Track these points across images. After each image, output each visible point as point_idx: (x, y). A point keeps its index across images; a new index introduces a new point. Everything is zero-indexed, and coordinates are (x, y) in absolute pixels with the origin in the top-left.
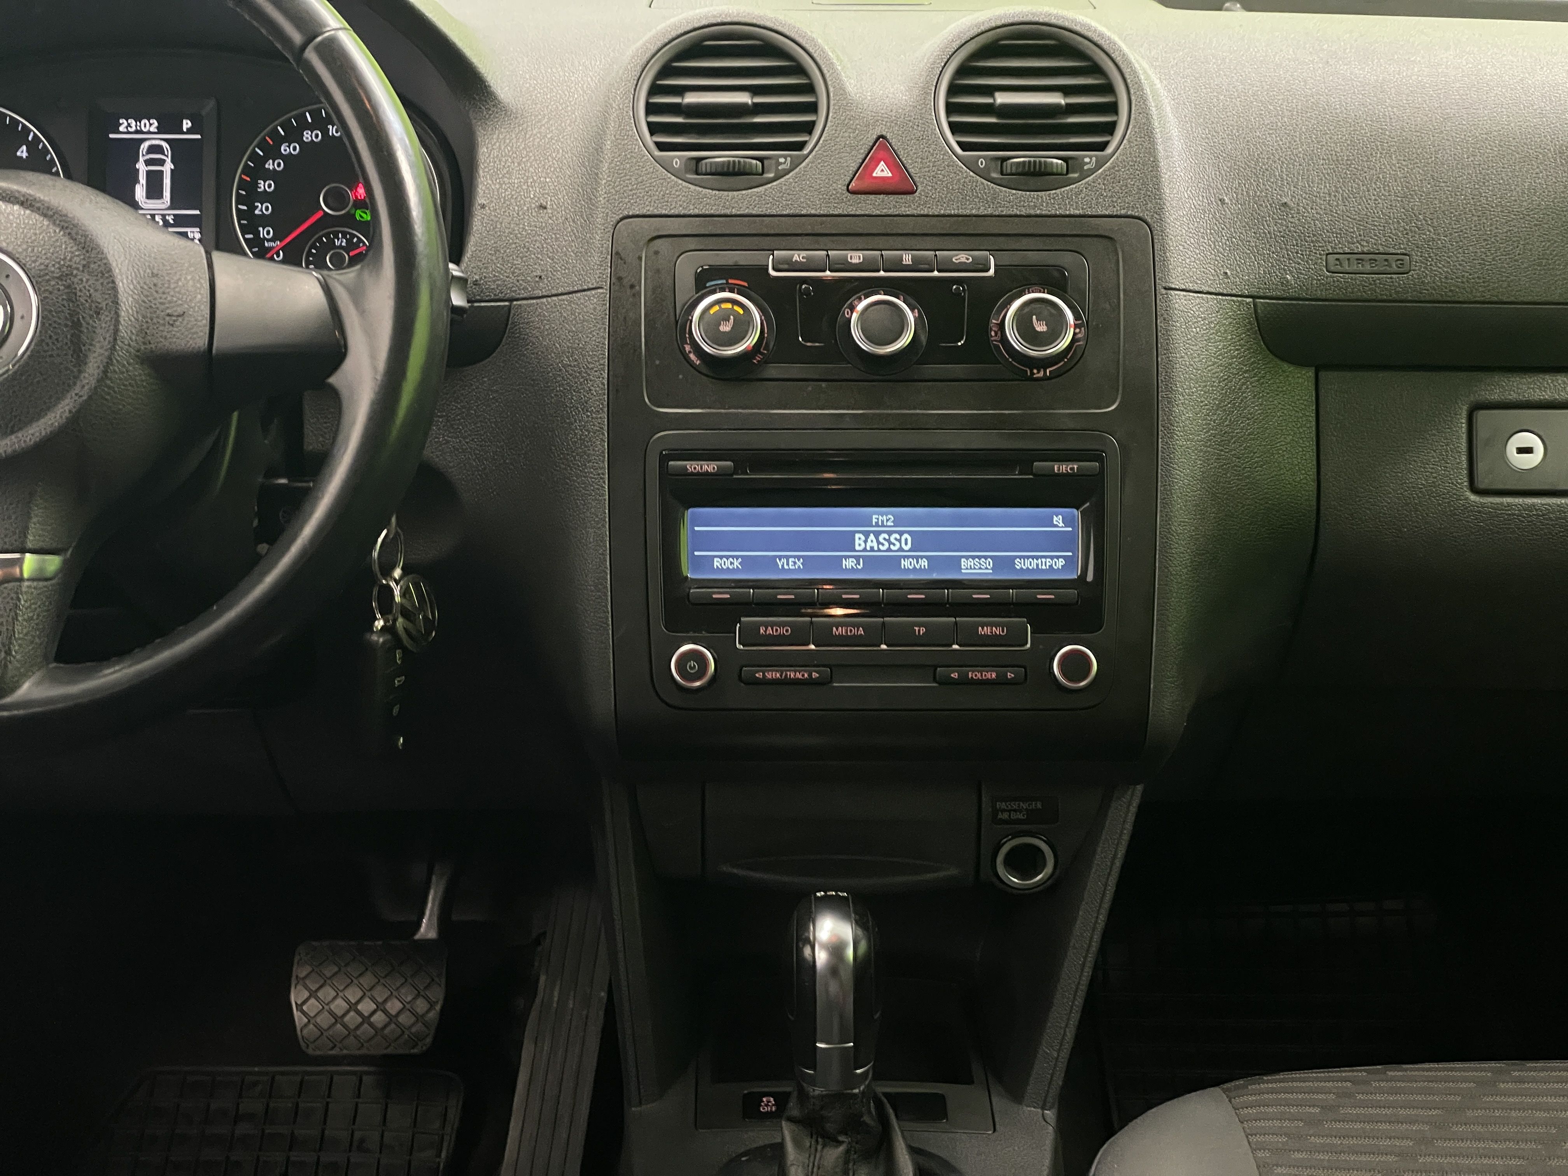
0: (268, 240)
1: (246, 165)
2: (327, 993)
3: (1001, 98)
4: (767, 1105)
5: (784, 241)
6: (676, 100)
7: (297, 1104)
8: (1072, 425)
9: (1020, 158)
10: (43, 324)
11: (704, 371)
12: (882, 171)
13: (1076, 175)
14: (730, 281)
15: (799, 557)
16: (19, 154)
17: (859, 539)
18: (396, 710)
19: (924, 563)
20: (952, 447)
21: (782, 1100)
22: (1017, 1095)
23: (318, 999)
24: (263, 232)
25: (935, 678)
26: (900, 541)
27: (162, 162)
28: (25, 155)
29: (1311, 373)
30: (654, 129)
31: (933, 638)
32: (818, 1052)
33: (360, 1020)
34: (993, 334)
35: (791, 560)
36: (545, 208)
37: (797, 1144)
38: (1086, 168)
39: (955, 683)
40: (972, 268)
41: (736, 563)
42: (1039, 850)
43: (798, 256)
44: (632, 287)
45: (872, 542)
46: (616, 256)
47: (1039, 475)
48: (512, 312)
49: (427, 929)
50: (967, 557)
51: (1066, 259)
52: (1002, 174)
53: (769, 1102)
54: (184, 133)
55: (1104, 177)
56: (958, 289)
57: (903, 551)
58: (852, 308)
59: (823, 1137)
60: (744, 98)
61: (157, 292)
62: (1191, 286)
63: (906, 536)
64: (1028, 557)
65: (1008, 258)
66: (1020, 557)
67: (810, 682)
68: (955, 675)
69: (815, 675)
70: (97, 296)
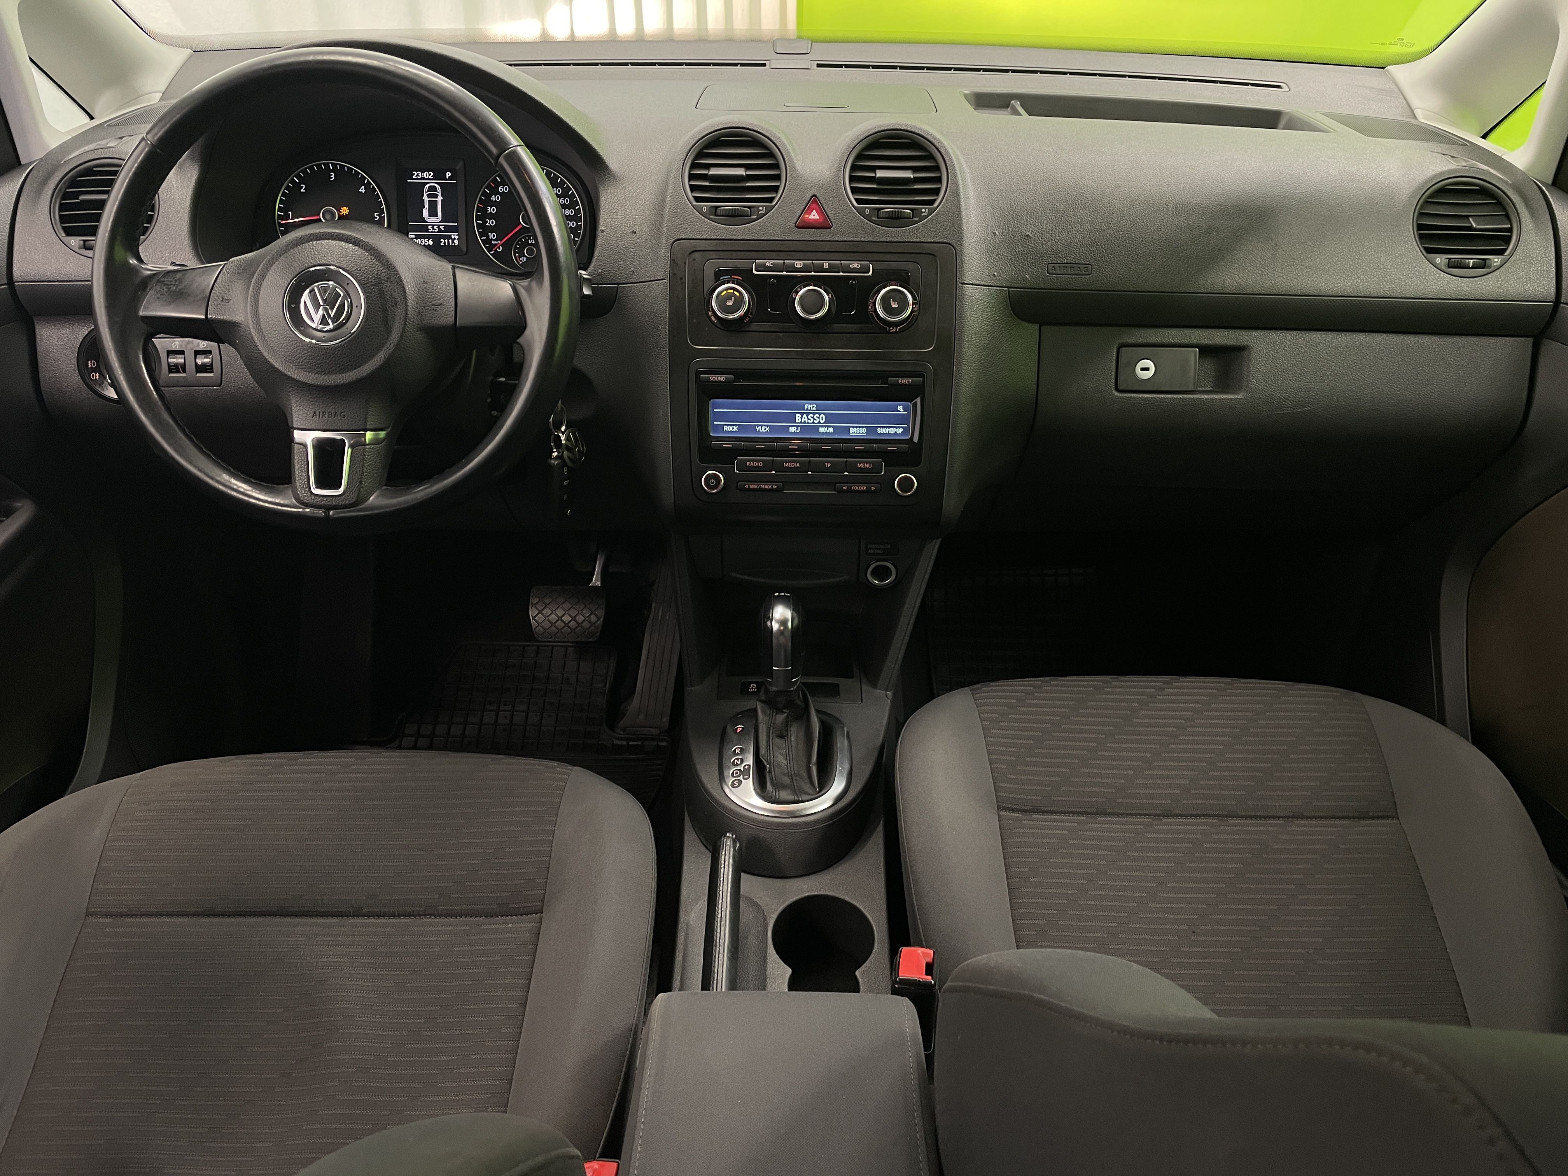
0: (494, 240)
1: (480, 198)
2: (547, 611)
3: (880, 174)
4: (752, 688)
5: (761, 254)
6: (705, 172)
7: (536, 661)
8: (909, 358)
9: (888, 209)
10: (368, 311)
11: (718, 326)
12: (814, 216)
13: (917, 219)
14: (733, 277)
15: (767, 426)
16: (360, 190)
17: (798, 417)
18: (565, 497)
19: (831, 430)
20: (848, 369)
21: (759, 685)
22: (874, 685)
23: (542, 614)
24: (491, 236)
25: (835, 489)
26: (819, 418)
27: (437, 196)
28: (363, 191)
29: (1037, 327)
30: (693, 188)
31: (835, 468)
32: (774, 673)
33: (564, 625)
34: (870, 308)
35: (763, 427)
36: (636, 233)
37: (764, 712)
38: (922, 215)
39: (845, 491)
40: (861, 271)
41: (735, 428)
42: (888, 568)
43: (769, 263)
44: (681, 279)
45: (805, 418)
46: (673, 262)
47: (892, 385)
48: (619, 290)
49: (596, 581)
50: (853, 427)
51: (910, 266)
52: (878, 218)
53: (753, 686)
54: (447, 180)
55: (932, 220)
56: (852, 282)
57: (820, 423)
58: (797, 293)
59: (776, 710)
60: (741, 172)
61: (427, 292)
62: (975, 282)
63: (822, 415)
64: (884, 427)
65: (881, 266)
66: (880, 427)
67: (772, 490)
68: (845, 488)
69: (775, 487)
70: (396, 295)
